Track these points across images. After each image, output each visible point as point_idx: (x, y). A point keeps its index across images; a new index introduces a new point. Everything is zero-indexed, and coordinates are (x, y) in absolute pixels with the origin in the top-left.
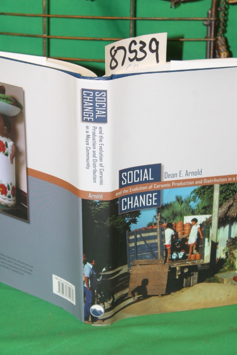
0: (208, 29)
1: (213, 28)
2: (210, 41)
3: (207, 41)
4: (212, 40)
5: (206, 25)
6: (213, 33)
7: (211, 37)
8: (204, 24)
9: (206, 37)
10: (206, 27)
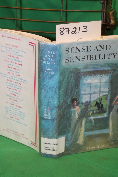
0: (102, 6)
1: (105, 5)
2: (104, 12)
3: (102, 12)
4: (105, 11)
5: (102, 3)
6: (105, 8)
7: (104, 10)
8: (101, 3)
9: (102, 10)
10: (101, 5)
